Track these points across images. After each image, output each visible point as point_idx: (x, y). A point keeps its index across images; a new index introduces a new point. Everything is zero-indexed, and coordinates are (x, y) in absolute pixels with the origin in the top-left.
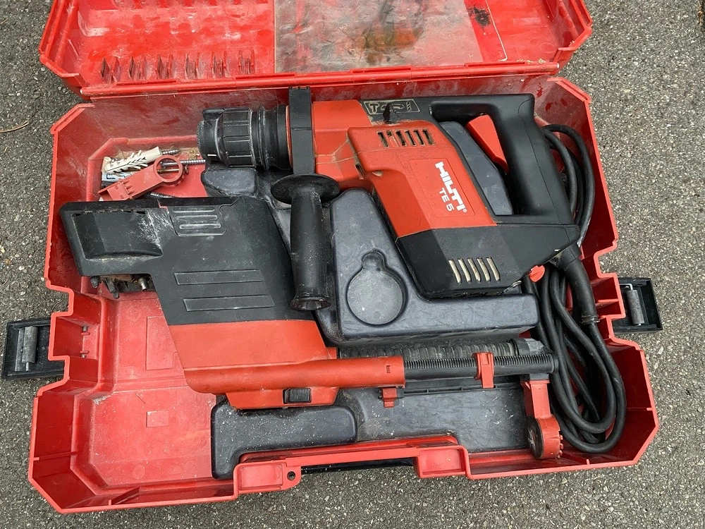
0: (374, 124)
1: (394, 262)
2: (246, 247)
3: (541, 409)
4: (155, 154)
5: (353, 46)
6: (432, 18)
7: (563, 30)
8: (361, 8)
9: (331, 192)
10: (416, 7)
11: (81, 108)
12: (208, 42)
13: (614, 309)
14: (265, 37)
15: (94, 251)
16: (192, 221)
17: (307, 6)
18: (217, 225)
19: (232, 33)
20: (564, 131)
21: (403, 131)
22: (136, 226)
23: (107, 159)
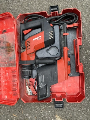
0: (26, 51)
1: (48, 48)
2: (45, 71)
3: (71, 26)
4: (27, 87)
5: (10, 54)
6: (4, 40)
7: (7, 17)
8: (2, 52)
9: (37, 58)
10: (2, 43)
11: (21, 98)
12: (8, 78)
13: (56, 13)
14: (8, 69)
15: (46, 95)
16: (41, 80)
17: (2, 61)
18: (42, 76)
19: (7, 74)
20: (25, 19)
21: (27, 46)
22: (42, 89)
23: (28, 94)
